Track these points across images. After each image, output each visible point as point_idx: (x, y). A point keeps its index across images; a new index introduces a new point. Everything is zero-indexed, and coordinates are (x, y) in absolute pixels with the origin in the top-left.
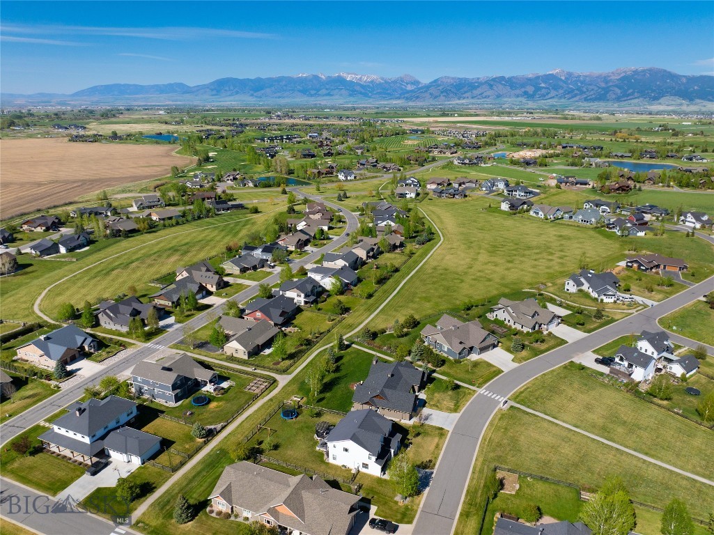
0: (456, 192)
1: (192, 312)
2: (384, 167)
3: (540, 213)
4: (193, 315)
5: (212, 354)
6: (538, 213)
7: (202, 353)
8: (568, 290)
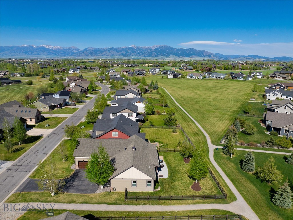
0: (141, 73)
1: (20, 146)
2: (91, 69)
3: (193, 76)
4: (22, 149)
5: (92, 195)
6: (192, 77)
7: (75, 198)
8: (269, 99)
